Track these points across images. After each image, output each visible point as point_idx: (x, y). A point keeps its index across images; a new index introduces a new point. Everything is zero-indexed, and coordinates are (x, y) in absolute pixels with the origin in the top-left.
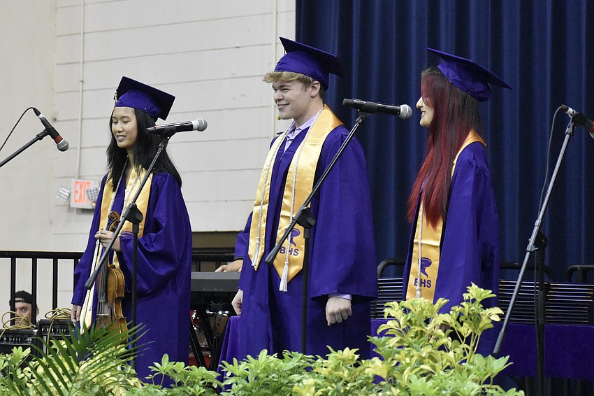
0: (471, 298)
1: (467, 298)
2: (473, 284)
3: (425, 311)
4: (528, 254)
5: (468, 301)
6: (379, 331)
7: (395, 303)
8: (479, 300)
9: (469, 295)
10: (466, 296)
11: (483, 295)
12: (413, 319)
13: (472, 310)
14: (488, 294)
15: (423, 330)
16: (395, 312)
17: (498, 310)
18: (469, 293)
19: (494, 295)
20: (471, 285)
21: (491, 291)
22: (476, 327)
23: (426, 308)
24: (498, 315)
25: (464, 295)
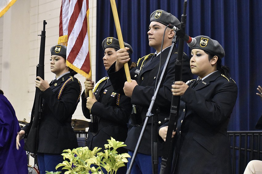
0: (110, 147)
1: (107, 147)
2: (112, 138)
3: (86, 155)
4: (147, 118)
5: (108, 149)
6: (57, 167)
7: (69, 150)
8: (115, 148)
9: (108, 145)
10: (106, 146)
11: (118, 145)
12: (79, 160)
13: (111, 155)
14: (121, 144)
15: (84, 167)
16: (69, 156)
17: (127, 155)
18: (108, 143)
19: (125, 145)
20: (110, 139)
21: (123, 143)
22: (113, 165)
23: (87, 153)
24: (127, 158)
25: (105, 145)
